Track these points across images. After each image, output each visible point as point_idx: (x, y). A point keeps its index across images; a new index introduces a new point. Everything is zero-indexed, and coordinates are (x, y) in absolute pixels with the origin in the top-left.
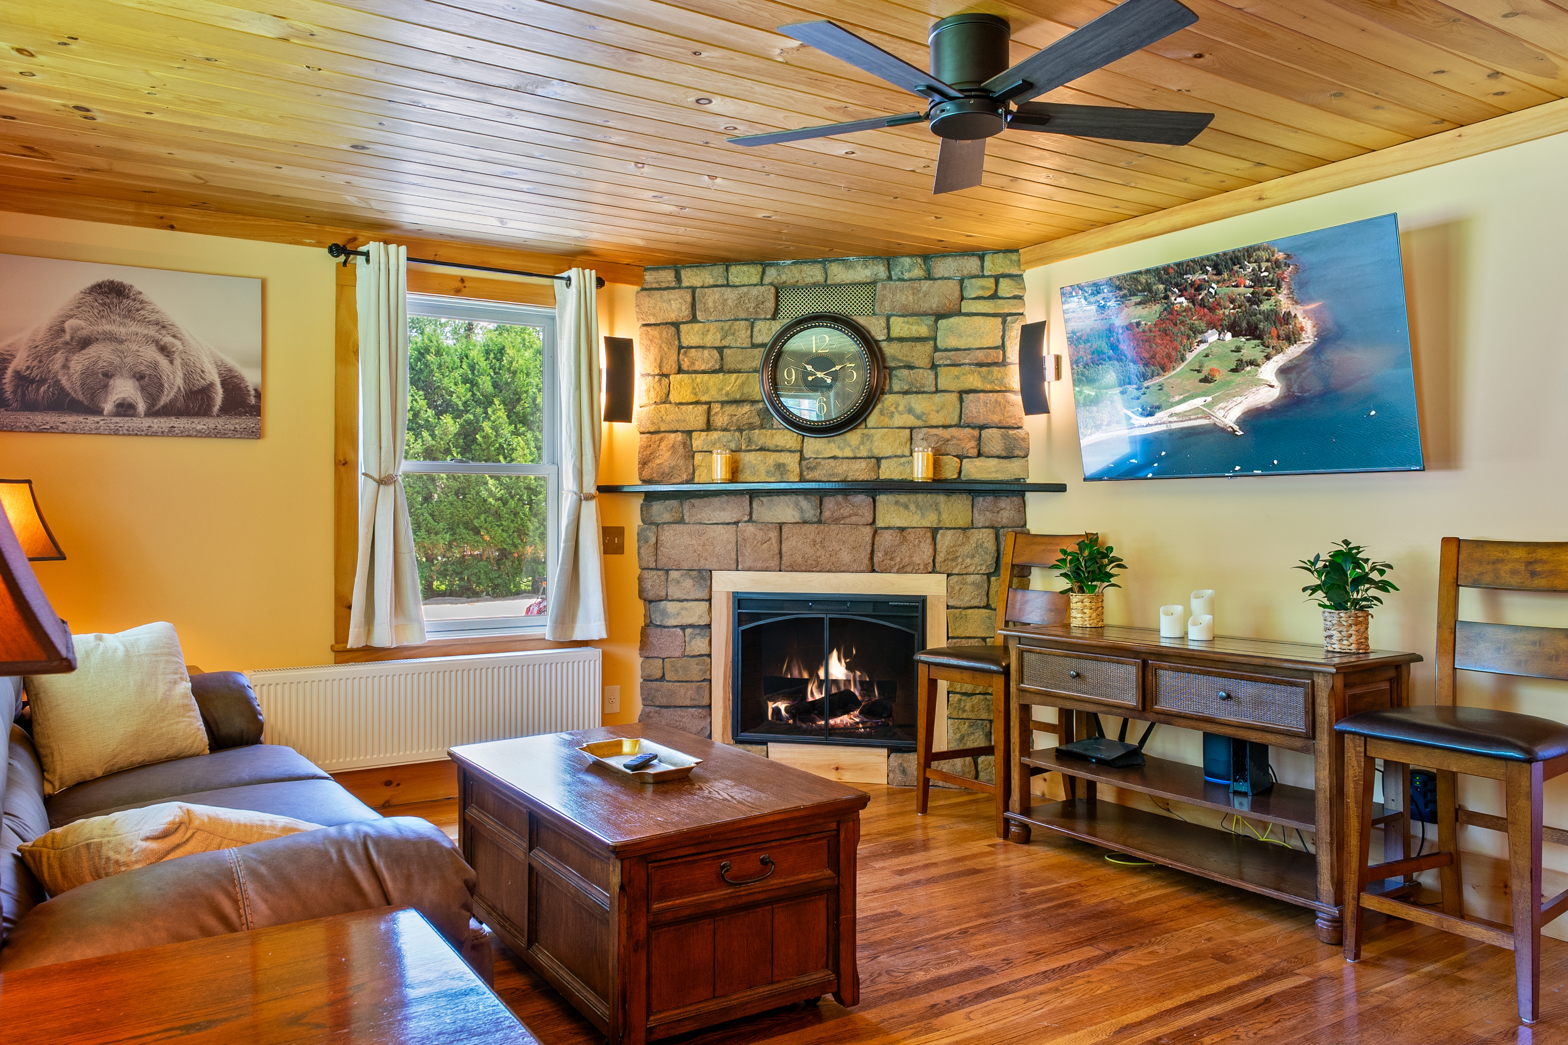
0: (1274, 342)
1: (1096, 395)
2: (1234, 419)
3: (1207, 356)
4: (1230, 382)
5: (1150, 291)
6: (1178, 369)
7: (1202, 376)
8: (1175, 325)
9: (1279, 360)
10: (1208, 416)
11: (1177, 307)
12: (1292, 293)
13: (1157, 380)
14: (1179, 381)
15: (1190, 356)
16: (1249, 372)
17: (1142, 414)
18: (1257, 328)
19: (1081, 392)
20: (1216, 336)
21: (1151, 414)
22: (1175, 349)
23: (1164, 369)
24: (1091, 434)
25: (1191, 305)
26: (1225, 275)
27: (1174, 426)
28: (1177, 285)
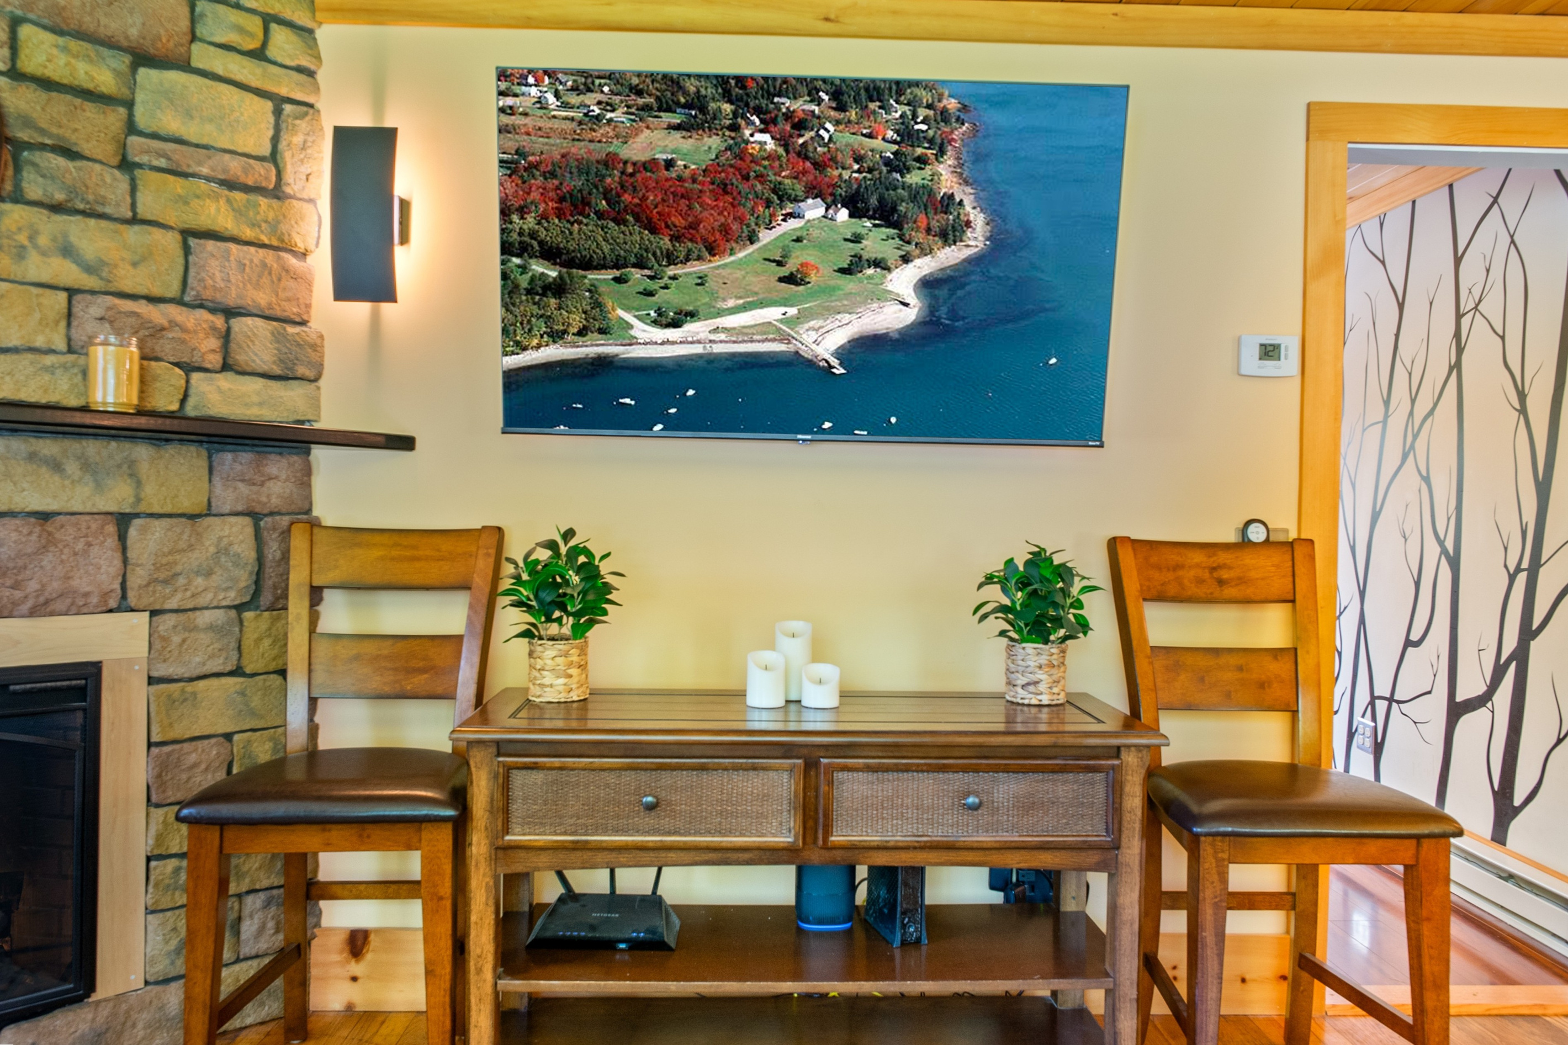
0: (920, 237)
1: (560, 276)
2: (833, 348)
3: (798, 240)
4: (834, 289)
5: (703, 109)
6: (741, 255)
7: (784, 272)
8: (746, 178)
9: (923, 266)
10: (786, 339)
11: (753, 149)
12: (961, 165)
13: (695, 267)
14: (739, 274)
15: (766, 237)
16: (870, 277)
17: (655, 323)
18: (894, 209)
19: (524, 268)
20: (821, 211)
21: (675, 324)
22: (741, 220)
23: (712, 250)
24: (538, 347)
25: (781, 151)
26: (853, 114)
27: (718, 349)
28: (758, 111)
